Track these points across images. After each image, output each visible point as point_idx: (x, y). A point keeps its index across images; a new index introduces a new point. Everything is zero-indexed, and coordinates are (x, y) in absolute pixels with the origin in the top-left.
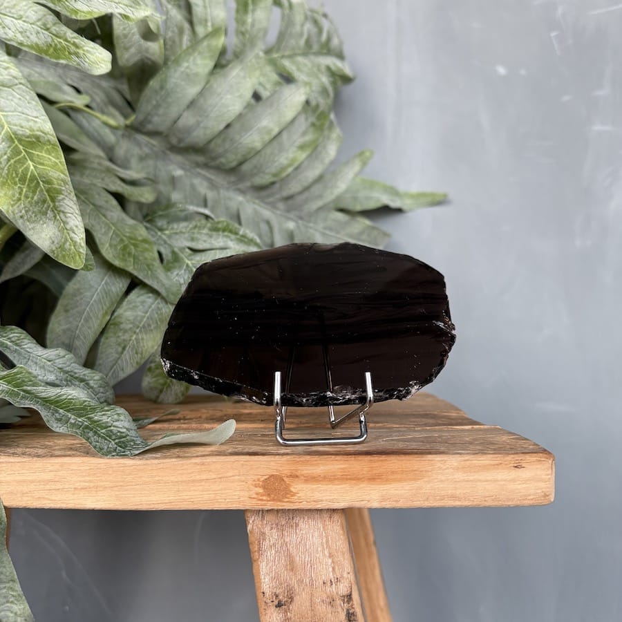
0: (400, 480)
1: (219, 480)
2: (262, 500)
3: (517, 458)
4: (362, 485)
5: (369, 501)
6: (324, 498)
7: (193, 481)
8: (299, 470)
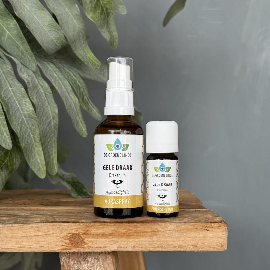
0: (144, 236)
1: (45, 236)
2: (69, 247)
3: (207, 225)
4: (124, 239)
5: (127, 248)
6: (103, 246)
7: (31, 236)
8: (89, 230)
